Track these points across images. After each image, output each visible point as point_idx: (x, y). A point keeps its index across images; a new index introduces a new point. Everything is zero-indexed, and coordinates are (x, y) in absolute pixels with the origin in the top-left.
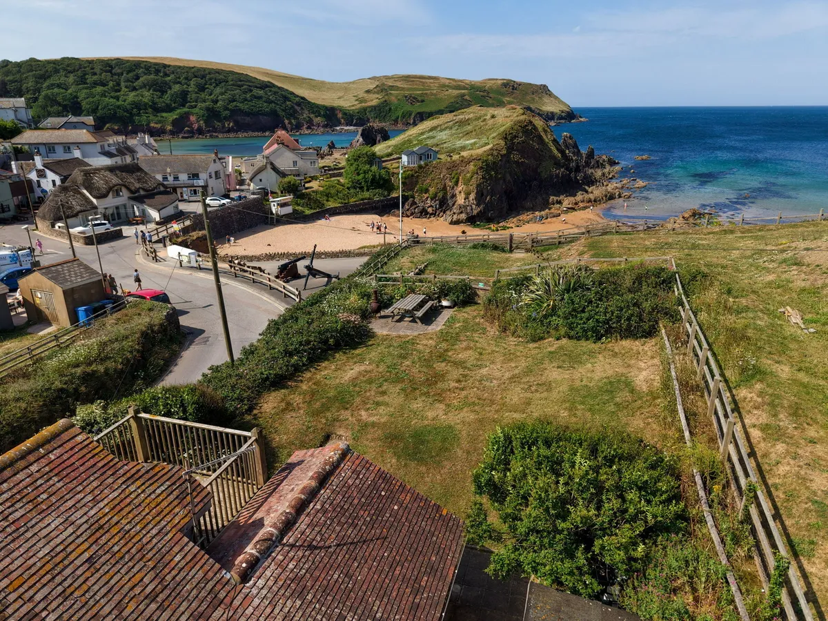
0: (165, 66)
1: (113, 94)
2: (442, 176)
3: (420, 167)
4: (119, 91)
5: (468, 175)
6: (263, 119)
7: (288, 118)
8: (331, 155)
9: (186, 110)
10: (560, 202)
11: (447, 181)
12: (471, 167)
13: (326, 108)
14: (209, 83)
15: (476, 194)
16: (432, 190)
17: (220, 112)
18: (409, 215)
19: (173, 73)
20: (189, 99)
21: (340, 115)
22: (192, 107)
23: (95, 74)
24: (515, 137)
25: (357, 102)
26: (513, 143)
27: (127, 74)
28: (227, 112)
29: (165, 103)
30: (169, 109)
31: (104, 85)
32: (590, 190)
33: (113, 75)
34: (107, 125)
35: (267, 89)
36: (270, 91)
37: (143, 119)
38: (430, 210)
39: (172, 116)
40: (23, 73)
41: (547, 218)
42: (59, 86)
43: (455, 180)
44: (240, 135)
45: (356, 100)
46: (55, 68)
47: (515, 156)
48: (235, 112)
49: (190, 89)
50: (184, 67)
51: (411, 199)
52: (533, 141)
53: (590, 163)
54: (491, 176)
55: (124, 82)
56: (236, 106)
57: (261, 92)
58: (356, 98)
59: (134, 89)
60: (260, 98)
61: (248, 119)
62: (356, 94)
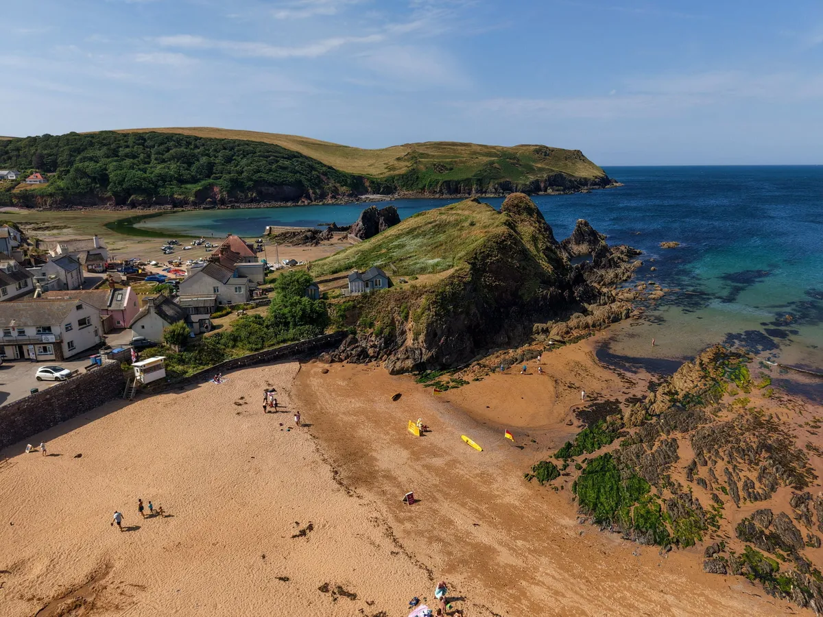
0: (196, 138)
1: (142, 166)
2: (389, 309)
3: (364, 296)
4: (149, 163)
5: (419, 310)
6: (287, 189)
7: (312, 188)
8: (328, 239)
9: (211, 181)
10: (546, 331)
11: (395, 315)
12: (423, 301)
13: (353, 177)
14: (237, 154)
15: (427, 335)
16: (378, 325)
17: (242, 182)
18: (343, 358)
19: (203, 145)
20: (214, 171)
21: (367, 184)
22: (217, 178)
23: (128, 147)
24: (488, 256)
25: (387, 170)
26: (485, 264)
27: (159, 146)
28: (250, 183)
29: (190, 174)
30: (194, 180)
31: (134, 157)
32: (590, 308)
33: (145, 147)
34: (132, 196)
35: (294, 160)
36: (297, 161)
37: (166, 191)
38: (371, 352)
39: (197, 187)
40: (60, 147)
41: (522, 361)
42: (91, 159)
43: (404, 314)
44: (262, 205)
45: (386, 168)
46: (91, 141)
47: (488, 279)
48: (258, 183)
49: (217, 161)
50: (216, 139)
51: (350, 336)
52: (512, 258)
53: (601, 262)
54: (449, 311)
55: (155, 154)
56: (261, 177)
57: (287, 163)
58: (386, 166)
59: (163, 161)
60: (285, 168)
61: (271, 190)
62: (386, 162)
